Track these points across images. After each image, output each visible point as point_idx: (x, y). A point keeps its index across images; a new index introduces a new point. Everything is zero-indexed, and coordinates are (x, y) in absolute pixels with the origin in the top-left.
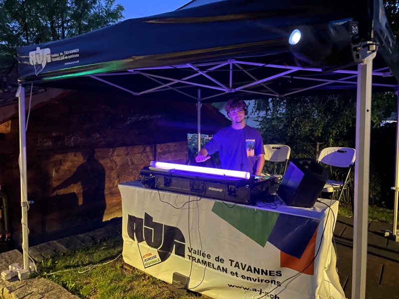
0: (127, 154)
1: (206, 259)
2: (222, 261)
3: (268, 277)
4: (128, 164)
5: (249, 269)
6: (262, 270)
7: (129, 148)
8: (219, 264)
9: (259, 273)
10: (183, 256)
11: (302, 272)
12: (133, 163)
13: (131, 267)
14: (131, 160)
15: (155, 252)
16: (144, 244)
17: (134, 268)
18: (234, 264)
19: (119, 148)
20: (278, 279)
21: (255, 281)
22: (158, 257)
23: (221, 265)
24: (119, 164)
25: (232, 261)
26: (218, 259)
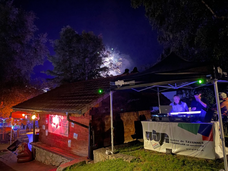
0: (128, 115)
1: (177, 142)
2: (183, 142)
3: (199, 144)
4: (129, 120)
5: (193, 143)
6: (197, 142)
7: (129, 113)
8: (182, 143)
9: (196, 143)
10: (169, 143)
11: (210, 141)
12: (130, 119)
13: (148, 150)
14: (130, 118)
15: (158, 143)
16: (153, 141)
17: (149, 150)
18: (187, 142)
19: (126, 113)
20: (202, 145)
21: (195, 146)
22: (159, 144)
23: (183, 143)
24: (126, 119)
25: (186, 141)
26: (181, 141)
